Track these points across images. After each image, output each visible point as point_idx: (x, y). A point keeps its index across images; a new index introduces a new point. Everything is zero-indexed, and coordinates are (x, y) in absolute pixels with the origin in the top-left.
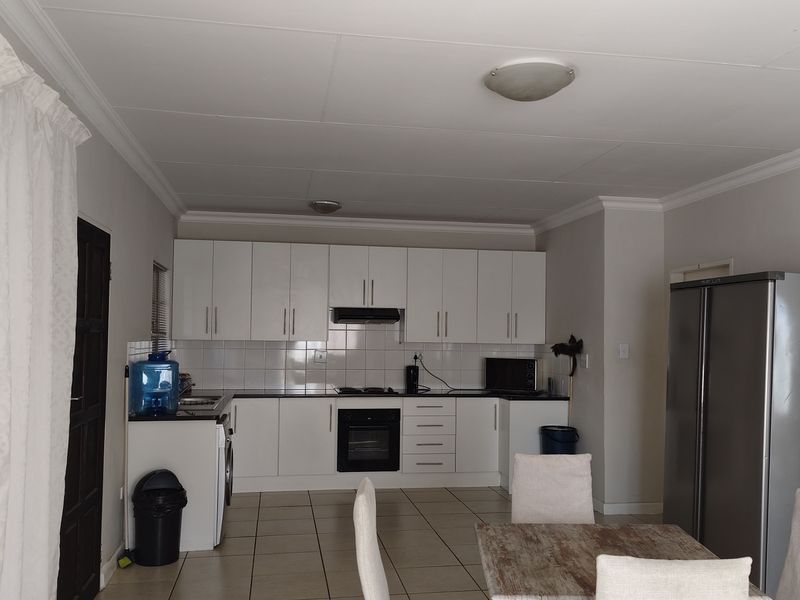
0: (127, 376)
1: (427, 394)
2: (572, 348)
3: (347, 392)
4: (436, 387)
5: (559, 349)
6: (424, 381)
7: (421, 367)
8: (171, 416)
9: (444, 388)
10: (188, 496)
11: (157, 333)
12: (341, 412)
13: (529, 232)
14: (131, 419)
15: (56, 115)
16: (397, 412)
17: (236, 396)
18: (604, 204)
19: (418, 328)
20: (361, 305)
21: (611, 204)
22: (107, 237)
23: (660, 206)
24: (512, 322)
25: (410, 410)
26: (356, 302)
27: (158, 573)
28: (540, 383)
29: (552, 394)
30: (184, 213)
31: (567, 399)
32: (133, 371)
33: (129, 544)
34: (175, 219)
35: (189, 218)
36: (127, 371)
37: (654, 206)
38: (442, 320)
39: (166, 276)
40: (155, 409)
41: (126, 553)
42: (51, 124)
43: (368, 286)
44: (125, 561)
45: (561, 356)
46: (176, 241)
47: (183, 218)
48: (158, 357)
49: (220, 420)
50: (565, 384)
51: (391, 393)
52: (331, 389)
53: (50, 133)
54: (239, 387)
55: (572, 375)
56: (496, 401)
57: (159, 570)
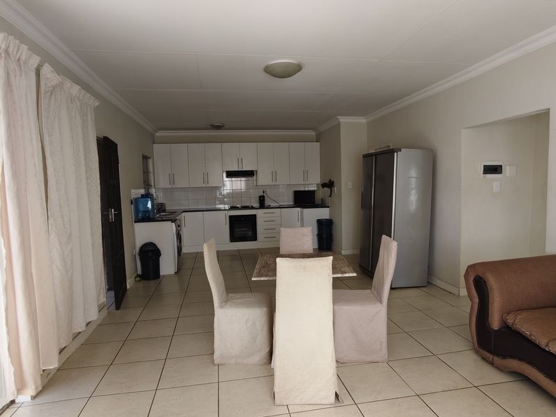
0: (132, 204)
1: (269, 207)
2: (329, 185)
3: (233, 208)
4: (273, 204)
5: (324, 185)
6: (267, 202)
7: (266, 196)
8: (154, 220)
9: (277, 205)
10: (162, 252)
11: (147, 185)
12: (230, 217)
13: (313, 133)
14: (135, 222)
15: (81, 95)
16: (255, 216)
17: (184, 212)
18: (341, 120)
19: (263, 179)
20: (237, 170)
21: (343, 120)
22: (116, 145)
23: (365, 121)
24: (306, 174)
25: (261, 215)
26: (235, 168)
27: (152, 283)
28: (318, 201)
29: (323, 205)
30: (157, 132)
31: (328, 207)
32: (135, 202)
33: (139, 272)
34: (153, 136)
35: (159, 134)
36: (132, 201)
37: (362, 120)
38: (274, 175)
39: (150, 162)
40: (145, 217)
41: (138, 276)
42: (79, 100)
43: (240, 161)
44: (138, 279)
45: (325, 188)
46: (154, 145)
47: (157, 134)
48: (147, 196)
49: (173, 221)
50: (328, 201)
51: (252, 208)
52: (227, 207)
53: (79, 104)
54: (187, 208)
55: (330, 196)
56: (299, 209)
57: (152, 281)
